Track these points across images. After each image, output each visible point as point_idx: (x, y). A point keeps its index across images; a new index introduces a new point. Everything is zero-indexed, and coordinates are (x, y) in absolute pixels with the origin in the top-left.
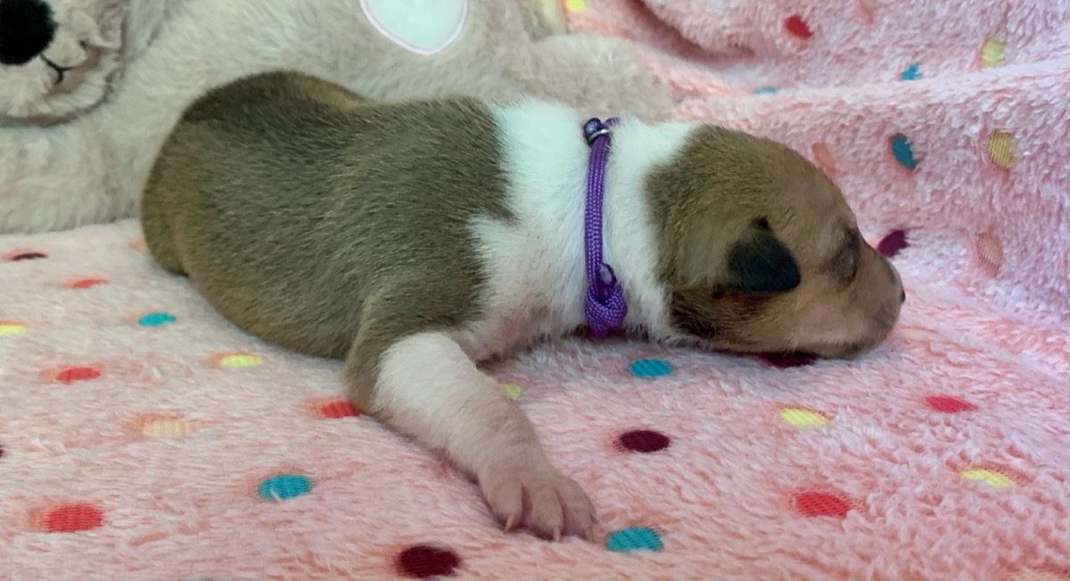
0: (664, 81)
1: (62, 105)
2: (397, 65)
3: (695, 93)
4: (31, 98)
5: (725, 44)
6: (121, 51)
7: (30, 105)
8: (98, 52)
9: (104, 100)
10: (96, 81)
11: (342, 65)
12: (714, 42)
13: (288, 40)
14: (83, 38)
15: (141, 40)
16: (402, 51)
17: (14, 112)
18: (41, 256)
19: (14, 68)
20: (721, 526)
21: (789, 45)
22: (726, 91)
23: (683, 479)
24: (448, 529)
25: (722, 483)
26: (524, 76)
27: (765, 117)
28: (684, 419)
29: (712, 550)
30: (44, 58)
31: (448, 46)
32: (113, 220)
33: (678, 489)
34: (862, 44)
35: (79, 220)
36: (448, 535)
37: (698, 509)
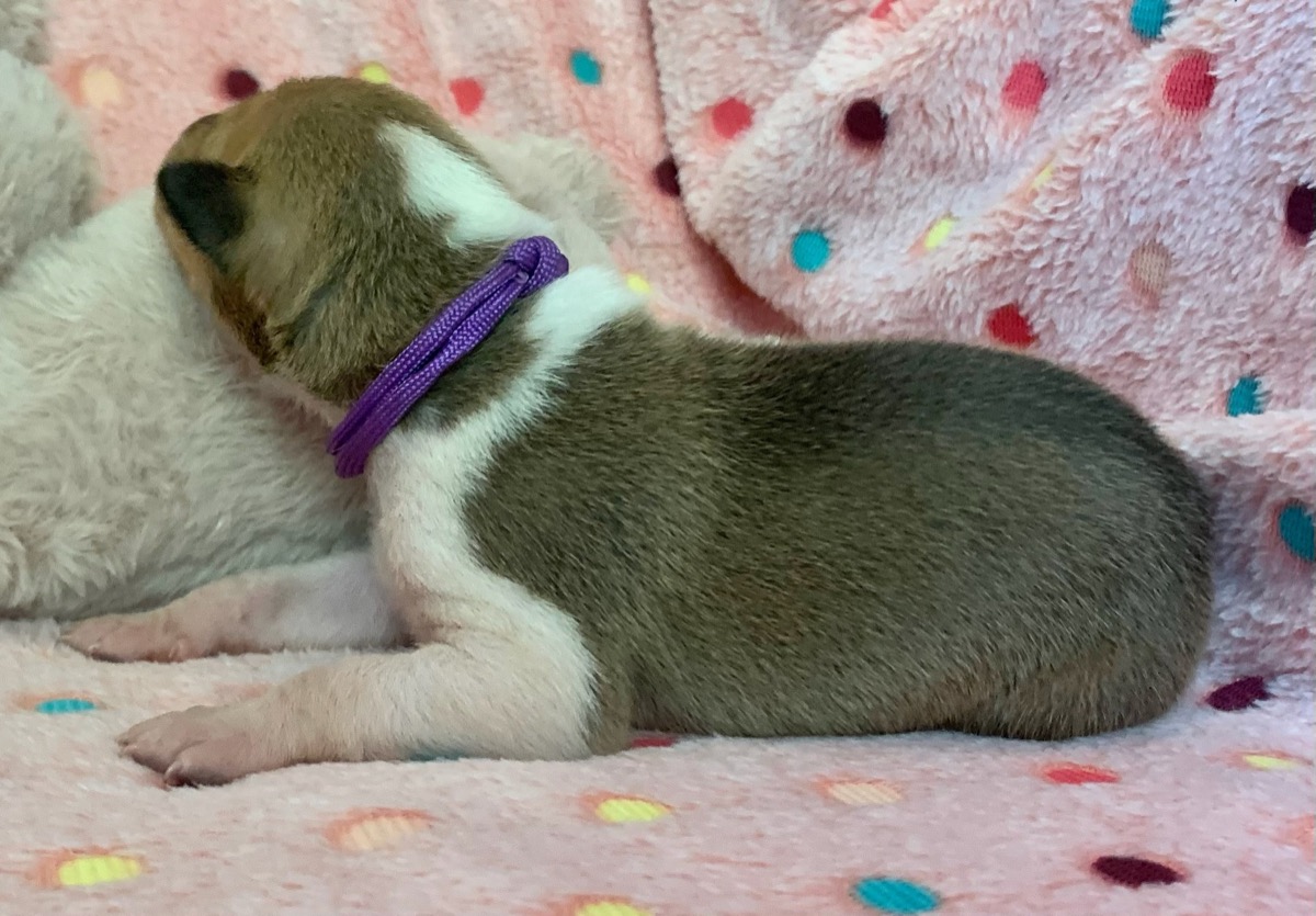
34: (1137, 347)
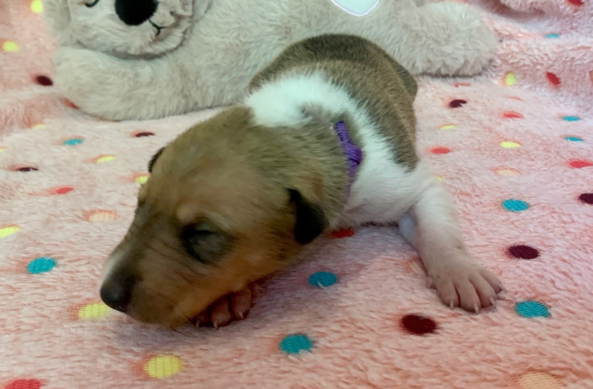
0: (491, 29)
1: (159, 48)
2: (344, 23)
3: (510, 37)
4: (143, 44)
5: (528, 7)
6: (191, 17)
7: (141, 48)
8: (179, 18)
9: (181, 45)
10: (178, 34)
11: (313, 23)
12: (521, 6)
13: (283, 9)
14: (173, 10)
15: (202, 11)
16: (347, 15)
17: (132, 51)
18: (151, 134)
19: (133, 27)
20: (582, 304)
21: (568, 9)
22: (529, 35)
23: (554, 276)
24: (426, 306)
25: (577, 279)
26: (414, 28)
27: (559, 53)
28: (544, 238)
29: (579, 319)
30: (151, 22)
31: (372, 11)
32: (185, 113)
33: (553, 282)
35: (167, 112)
36: (426, 309)
37: (566, 294)
